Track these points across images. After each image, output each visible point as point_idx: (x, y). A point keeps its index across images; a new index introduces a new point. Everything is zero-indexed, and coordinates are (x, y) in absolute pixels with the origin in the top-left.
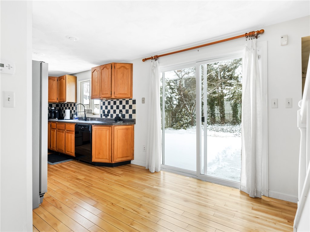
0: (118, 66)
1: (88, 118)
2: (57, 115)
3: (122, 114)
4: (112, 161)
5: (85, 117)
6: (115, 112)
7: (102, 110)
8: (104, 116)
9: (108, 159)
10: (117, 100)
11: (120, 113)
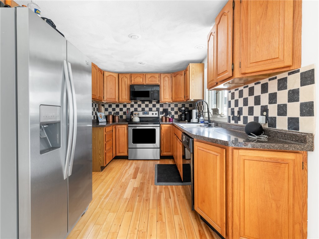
2: (187, 117)
3: (267, 116)
4: (227, 235)
6: (251, 111)
7: (230, 109)
8: (233, 119)
9: (220, 225)
10: (255, 84)
11: (263, 115)
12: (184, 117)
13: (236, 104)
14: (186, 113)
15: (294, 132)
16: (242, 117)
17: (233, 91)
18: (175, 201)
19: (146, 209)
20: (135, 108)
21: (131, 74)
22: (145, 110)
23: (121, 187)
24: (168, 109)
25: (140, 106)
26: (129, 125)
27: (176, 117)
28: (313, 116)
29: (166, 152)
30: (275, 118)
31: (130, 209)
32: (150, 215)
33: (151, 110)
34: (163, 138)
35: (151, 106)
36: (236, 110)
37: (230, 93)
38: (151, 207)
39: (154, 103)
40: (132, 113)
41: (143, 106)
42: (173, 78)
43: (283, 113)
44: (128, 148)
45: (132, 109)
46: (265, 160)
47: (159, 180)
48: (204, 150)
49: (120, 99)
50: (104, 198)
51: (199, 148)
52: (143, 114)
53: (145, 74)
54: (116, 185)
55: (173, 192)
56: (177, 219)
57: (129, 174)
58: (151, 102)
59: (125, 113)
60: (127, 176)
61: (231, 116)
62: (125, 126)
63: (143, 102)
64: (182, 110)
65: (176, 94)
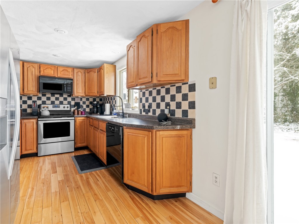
0: (162, 29)
1: (126, 114)
2: (99, 110)
3: (169, 109)
4: (152, 191)
5: (123, 113)
6: (158, 106)
7: (141, 104)
8: (144, 111)
9: (147, 186)
10: (161, 88)
11: (167, 108)
12: (96, 110)
13: (147, 100)
14: (99, 106)
15: (185, 118)
16: (151, 110)
17: (144, 91)
18: (103, 182)
19: (81, 195)
20: (42, 101)
21: (40, 65)
22: (55, 104)
23: (44, 183)
24: (80, 103)
25: (48, 99)
26: (39, 119)
27: (88, 110)
28: (195, 109)
29: (80, 143)
30: (175, 110)
31: (65, 199)
32: (87, 198)
33: (61, 103)
34: (77, 130)
35: (61, 99)
36: (147, 105)
37: (142, 92)
38: (84, 192)
39: (65, 96)
40: (39, 106)
41: (53, 99)
42: (86, 74)
43: (179, 107)
44: (38, 144)
45: (39, 102)
46: (173, 136)
47: (82, 169)
48: (134, 134)
49: (26, 90)
50: (27, 198)
51: (128, 133)
52: (53, 107)
53: (56, 67)
54: (36, 183)
55: (99, 176)
56: (110, 194)
57: (47, 170)
58: (61, 95)
59: (30, 106)
60: (44, 172)
61: (143, 109)
62: (34, 121)
63: (53, 95)
64: (94, 104)
65: (90, 88)
